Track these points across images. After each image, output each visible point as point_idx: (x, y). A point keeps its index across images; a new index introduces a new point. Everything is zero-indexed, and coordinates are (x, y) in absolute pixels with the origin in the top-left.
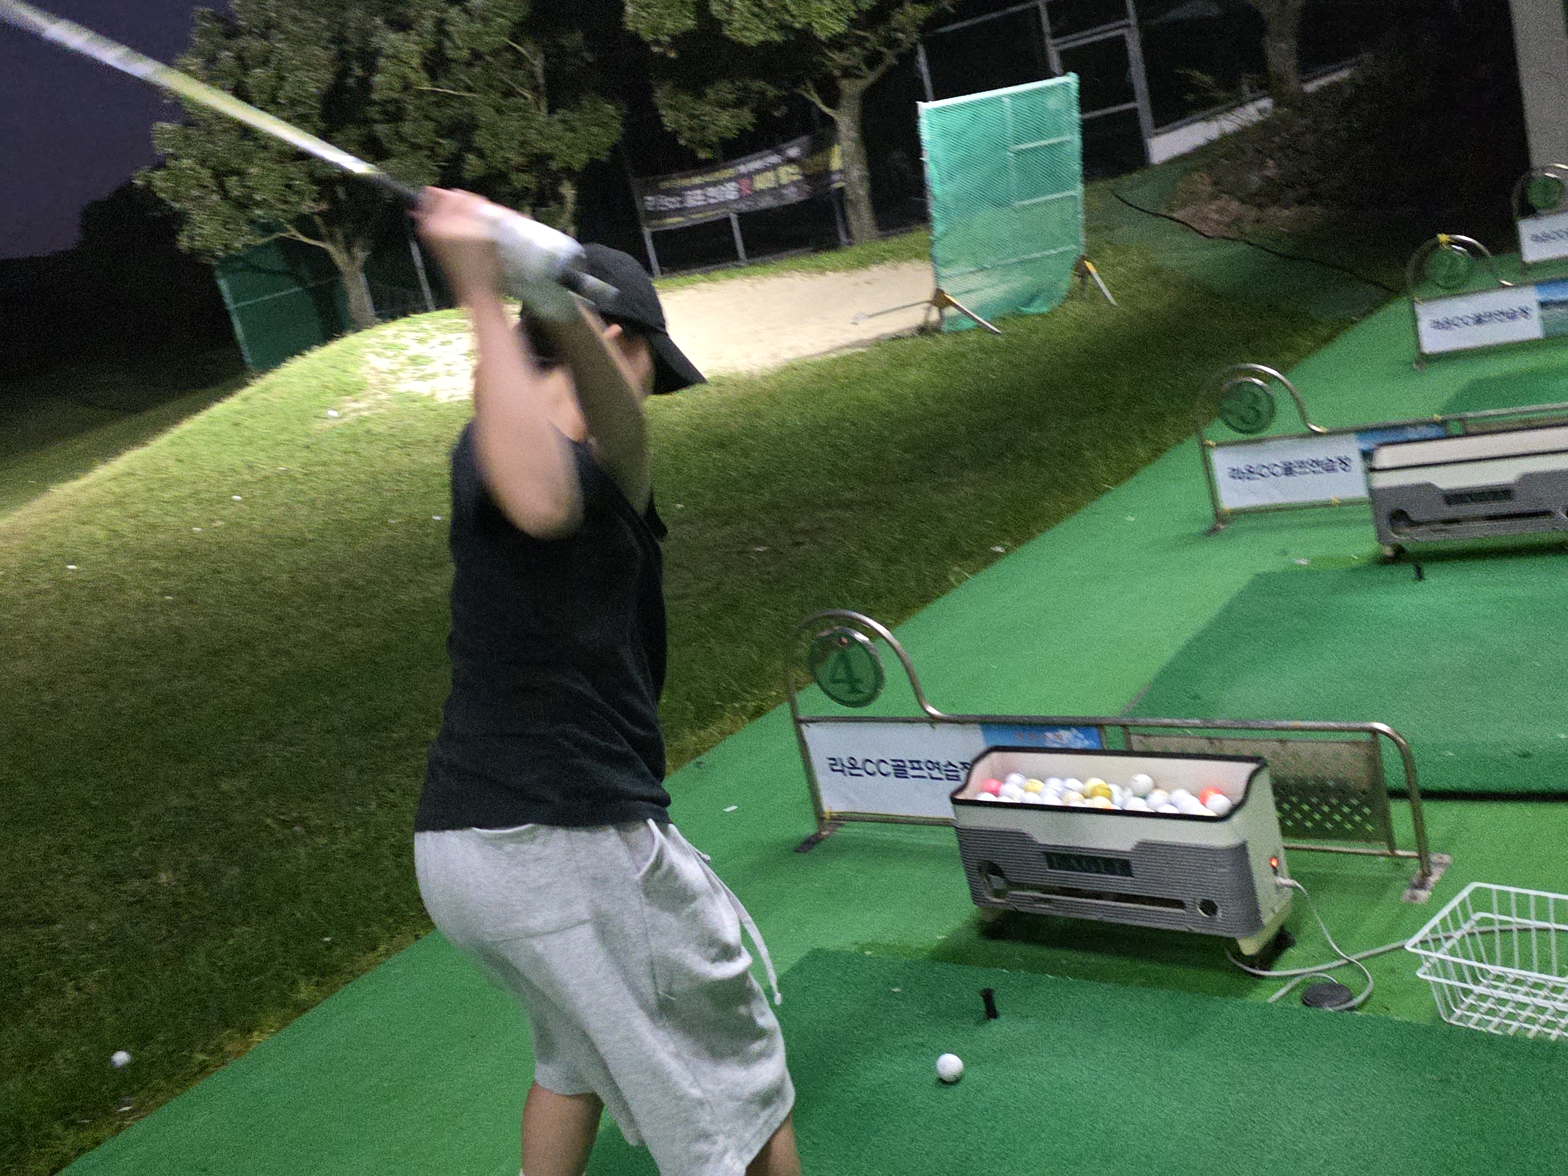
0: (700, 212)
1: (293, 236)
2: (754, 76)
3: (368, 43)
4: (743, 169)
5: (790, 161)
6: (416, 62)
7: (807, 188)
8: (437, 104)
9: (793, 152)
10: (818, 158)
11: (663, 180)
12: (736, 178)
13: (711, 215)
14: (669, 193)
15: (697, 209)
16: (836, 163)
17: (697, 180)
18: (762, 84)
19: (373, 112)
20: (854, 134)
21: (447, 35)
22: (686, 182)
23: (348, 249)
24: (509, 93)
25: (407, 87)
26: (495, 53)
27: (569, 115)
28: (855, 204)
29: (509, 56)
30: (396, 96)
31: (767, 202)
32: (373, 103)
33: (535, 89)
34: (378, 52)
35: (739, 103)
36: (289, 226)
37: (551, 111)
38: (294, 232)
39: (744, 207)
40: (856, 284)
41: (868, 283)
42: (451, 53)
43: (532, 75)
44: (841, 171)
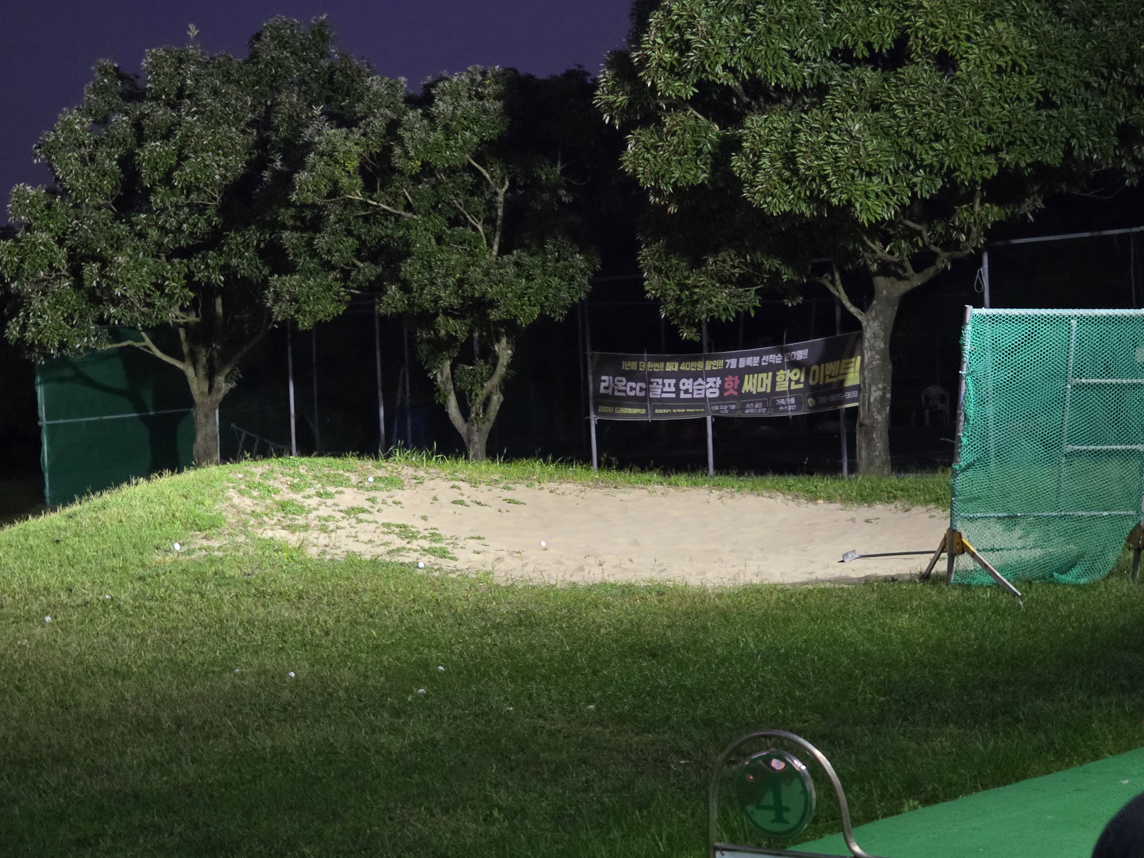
0: (667, 407)
1: (146, 347)
2: (768, 253)
3: (298, 135)
4: (732, 363)
5: (794, 364)
6: (353, 165)
7: (811, 401)
8: (366, 219)
9: (800, 355)
10: (831, 367)
11: (627, 359)
12: (723, 373)
13: (680, 413)
14: (631, 376)
15: (662, 402)
16: (853, 378)
17: (671, 367)
18: (777, 263)
19: (286, 215)
20: (881, 345)
21: (400, 140)
22: (657, 367)
23: (211, 376)
24: (456, 221)
25: (334, 192)
26: (451, 171)
27: (526, 259)
28: (868, 431)
29: (468, 178)
30: (319, 201)
31: (753, 410)
32: (289, 204)
33: (490, 221)
34: (309, 146)
35: (744, 281)
36: (143, 334)
37: (504, 250)
38: (148, 342)
39: (724, 410)
40: (853, 520)
41: (867, 521)
42: (398, 163)
43: (491, 205)
44: (857, 388)
